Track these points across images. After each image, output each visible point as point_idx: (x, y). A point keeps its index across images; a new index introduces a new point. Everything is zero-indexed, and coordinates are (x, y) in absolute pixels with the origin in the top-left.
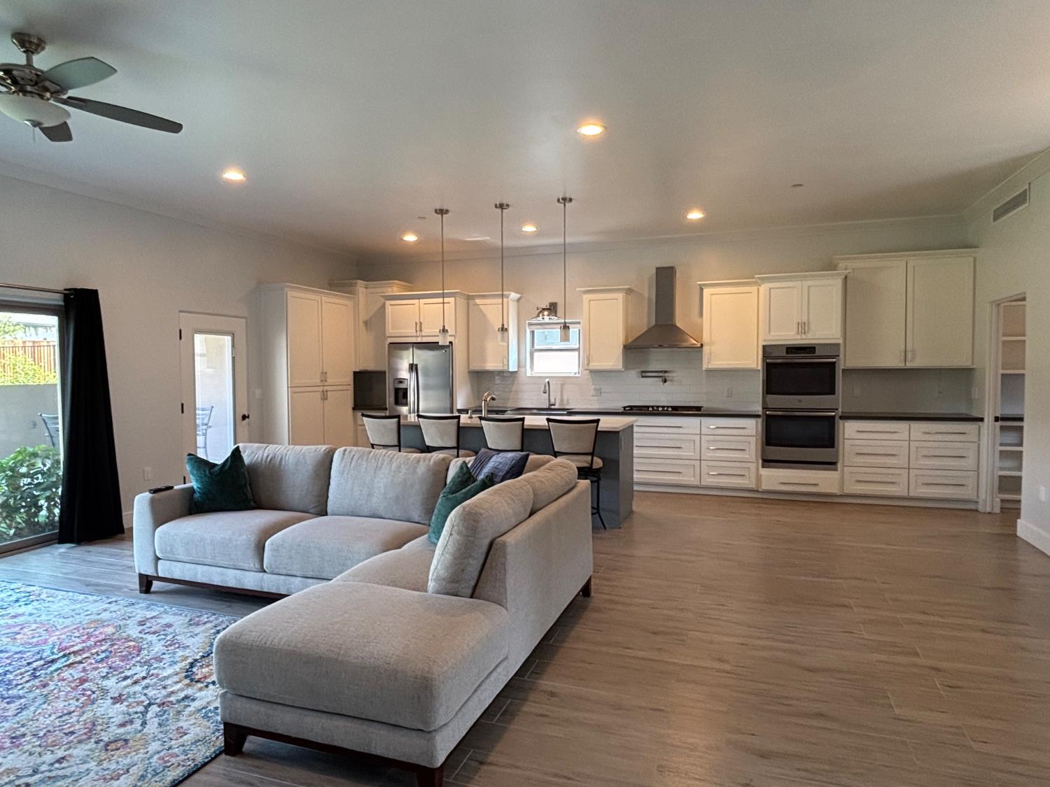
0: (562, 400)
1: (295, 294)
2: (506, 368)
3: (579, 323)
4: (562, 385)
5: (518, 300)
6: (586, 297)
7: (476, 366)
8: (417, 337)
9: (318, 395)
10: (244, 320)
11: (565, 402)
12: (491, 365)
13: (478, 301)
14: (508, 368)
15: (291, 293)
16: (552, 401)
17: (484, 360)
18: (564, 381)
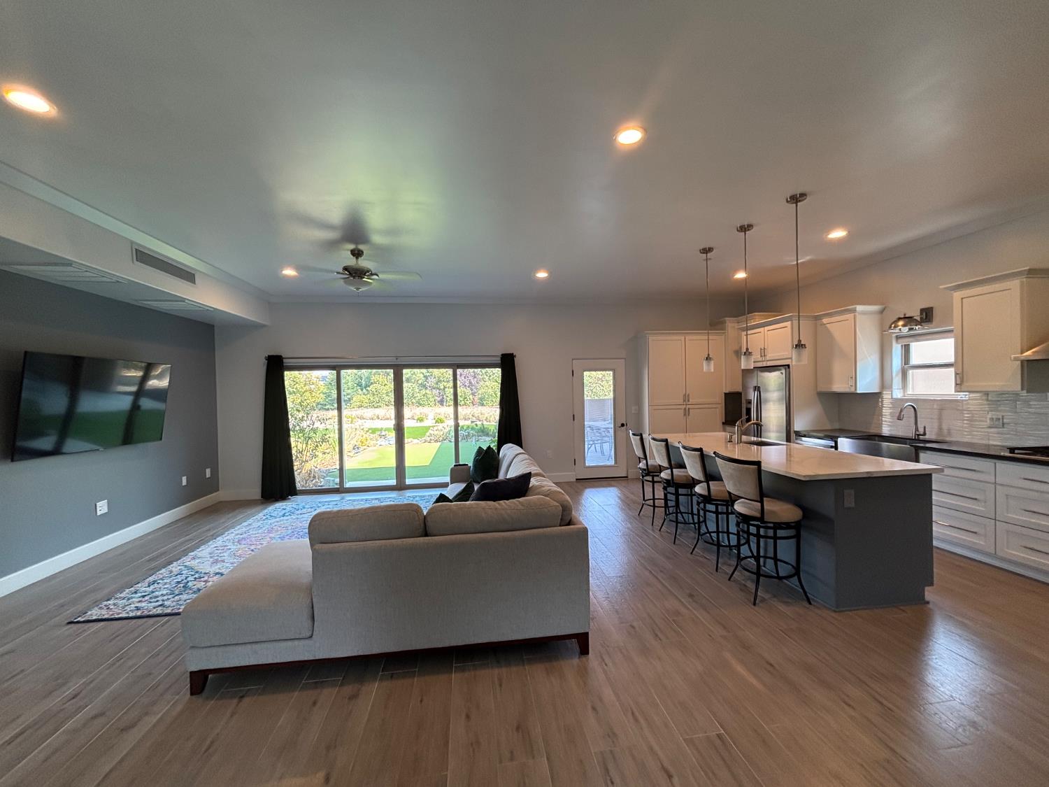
0: (940, 429)
1: (654, 338)
2: (853, 390)
3: (951, 331)
4: (941, 410)
5: (882, 312)
6: (957, 295)
7: (823, 388)
8: (763, 361)
9: (682, 411)
10: (623, 360)
11: (945, 431)
12: (839, 387)
13: (825, 321)
14: (856, 389)
15: (651, 338)
16: (921, 431)
17: (830, 381)
18: (943, 406)
